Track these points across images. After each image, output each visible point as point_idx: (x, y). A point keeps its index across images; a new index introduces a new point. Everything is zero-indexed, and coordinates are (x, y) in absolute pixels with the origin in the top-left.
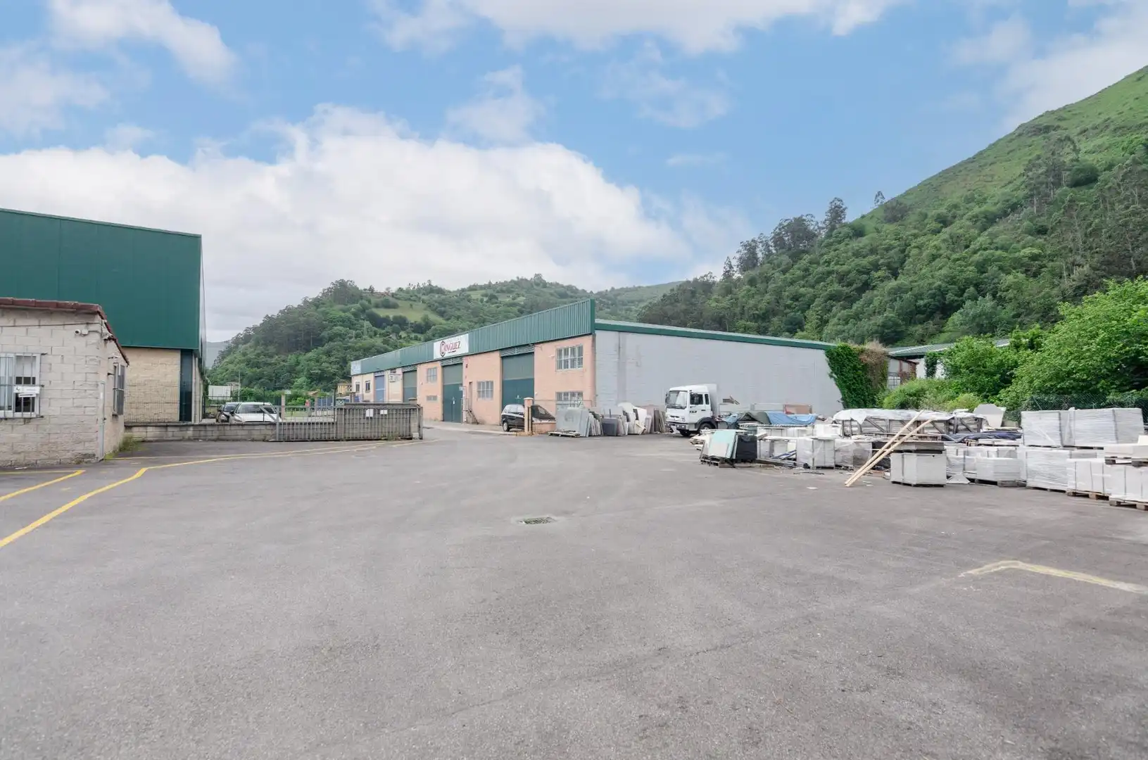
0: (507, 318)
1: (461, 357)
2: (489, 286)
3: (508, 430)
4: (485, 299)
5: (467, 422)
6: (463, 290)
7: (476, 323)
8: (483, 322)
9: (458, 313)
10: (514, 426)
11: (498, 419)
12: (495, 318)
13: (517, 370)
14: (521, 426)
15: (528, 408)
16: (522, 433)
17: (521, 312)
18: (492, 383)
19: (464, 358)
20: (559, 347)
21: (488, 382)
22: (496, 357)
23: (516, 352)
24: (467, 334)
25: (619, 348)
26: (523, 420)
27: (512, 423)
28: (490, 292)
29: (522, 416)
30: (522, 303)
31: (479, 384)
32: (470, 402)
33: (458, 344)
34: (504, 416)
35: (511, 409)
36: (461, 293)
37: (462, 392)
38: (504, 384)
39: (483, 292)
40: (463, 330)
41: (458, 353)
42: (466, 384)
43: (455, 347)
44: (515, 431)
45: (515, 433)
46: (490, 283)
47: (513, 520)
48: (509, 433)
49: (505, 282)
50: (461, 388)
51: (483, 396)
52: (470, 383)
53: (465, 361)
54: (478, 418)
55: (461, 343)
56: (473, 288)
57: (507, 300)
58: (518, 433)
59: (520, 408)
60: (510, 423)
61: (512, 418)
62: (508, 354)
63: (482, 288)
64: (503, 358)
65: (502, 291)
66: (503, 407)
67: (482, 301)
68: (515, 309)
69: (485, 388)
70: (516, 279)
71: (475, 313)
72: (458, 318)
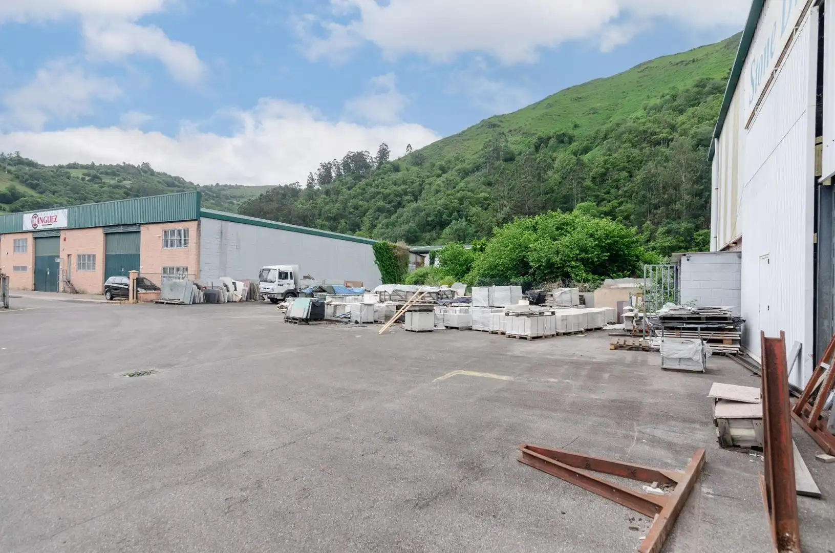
0: (112, 198)
1: (59, 230)
2: (92, 166)
3: (111, 299)
4: (87, 178)
5: (64, 291)
6: (61, 167)
7: (76, 199)
8: (84, 200)
9: (54, 188)
10: (118, 295)
11: (100, 289)
12: (98, 198)
13: (121, 246)
14: (126, 296)
15: (134, 280)
16: (126, 301)
17: (127, 195)
18: (94, 256)
19: (61, 232)
20: (166, 229)
21: (89, 256)
22: (100, 233)
23: (121, 230)
24: (66, 210)
25: (222, 233)
26: (128, 290)
27: (115, 293)
28: (93, 172)
29: (127, 287)
30: (129, 187)
31: (79, 256)
32: (68, 272)
33: (54, 218)
34: (107, 286)
35: (113, 280)
36: (57, 171)
37: (59, 263)
38: (107, 258)
39: (86, 171)
40: (61, 206)
41: (54, 226)
42: (63, 255)
43: (51, 220)
44: (119, 300)
45: (119, 302)
46: (93, 164)
47: (116, 375)
48: (111, 301)
49: (111, 165)
50: (57, 260)
51: (84, 268)
52: (69, 255)
53: (63, 235)
54: (77, 289)
55: (60, 218)
56: (74, 166)
57: (112, 182)
58: (122, 302)
59: (124, 280)
60: (113, 293)
61: (116, 288)
62: (111, 232)
63: (83, 167)
64: (106, 234)
65: (107, 174)
66: (106, 279)
67: (83, 179)
68: (122, 191)
69: (85, 261)
70: (122, 165)
71: (74, 190)
72: (54, 193)
